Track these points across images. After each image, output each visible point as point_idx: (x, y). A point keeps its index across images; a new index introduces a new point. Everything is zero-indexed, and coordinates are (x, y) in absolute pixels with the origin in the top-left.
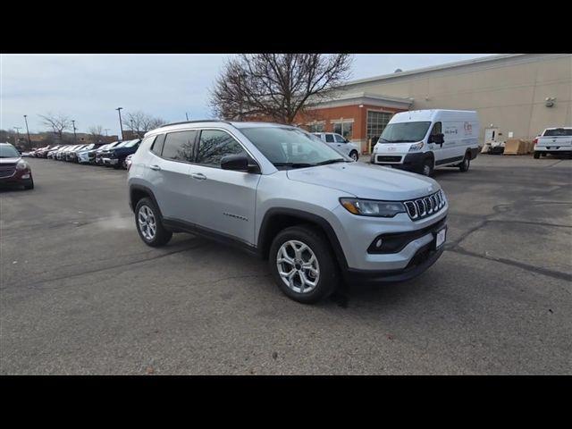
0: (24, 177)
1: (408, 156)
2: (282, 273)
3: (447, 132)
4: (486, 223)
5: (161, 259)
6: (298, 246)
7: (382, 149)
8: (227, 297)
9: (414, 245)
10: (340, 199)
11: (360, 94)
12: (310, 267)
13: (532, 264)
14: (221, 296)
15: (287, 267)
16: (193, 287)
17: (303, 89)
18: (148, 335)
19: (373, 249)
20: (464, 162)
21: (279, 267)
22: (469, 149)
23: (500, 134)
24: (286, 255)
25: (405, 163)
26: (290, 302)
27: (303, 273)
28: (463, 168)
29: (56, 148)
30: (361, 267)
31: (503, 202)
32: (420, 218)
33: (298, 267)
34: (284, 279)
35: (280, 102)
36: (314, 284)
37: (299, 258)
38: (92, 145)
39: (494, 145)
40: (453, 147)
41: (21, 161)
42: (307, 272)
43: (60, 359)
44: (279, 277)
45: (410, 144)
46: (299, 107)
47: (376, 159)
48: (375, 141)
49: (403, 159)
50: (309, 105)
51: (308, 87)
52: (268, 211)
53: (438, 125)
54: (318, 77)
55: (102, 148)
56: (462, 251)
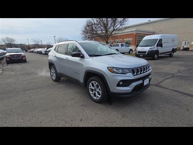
0: (23, 58)
1: (149, 51)
2: (90, 92)
3: (164, 43)
4: (173, 76)
5: (57, 86)
6: (95, 83)
7: (139, 49)
8: (72, 99)
9: (134, 84)
10: (108, 67)
11: (134, 29)
12: (99, 91)
13: (186, 92)
14: (71, 99)
15: (92, 90)
16: (63, 95)
17: (112, 28)
18: (44, 110)
19: (118, 85)
20: (171, 53)
21: (90, 90)
22: (173, 48)
23: (188, 43)
24: (92, 86)
25: (147, 54)
26: (93, 102)
27: (97, 92)
28: (171, 56)
29: (36, 49)
30: (115, 91)
31: (183, 68)
32: (137, 74)
33: (95, 90)
34: (91, 94)
35: (105, 33)
36: (100, 96)
37: (95, 87)
38: (46, 48)
39: (185, 47)
40: (166, 48)
41: (23, 54)
42: (98, 92)
43: (16, 117)
44: (89, 93)
45: (150, 47)
46: (110, 34)
47: (137, 52)
48: (137, 46)
49: (147, 53)
50: (114, 34)
51: (114, 28)
52: (86, 71)
53: (161, 40)
54: (117, 24)
55: (49, 49)
56: (161, 87)
